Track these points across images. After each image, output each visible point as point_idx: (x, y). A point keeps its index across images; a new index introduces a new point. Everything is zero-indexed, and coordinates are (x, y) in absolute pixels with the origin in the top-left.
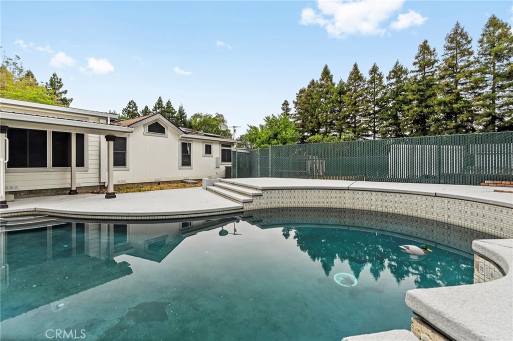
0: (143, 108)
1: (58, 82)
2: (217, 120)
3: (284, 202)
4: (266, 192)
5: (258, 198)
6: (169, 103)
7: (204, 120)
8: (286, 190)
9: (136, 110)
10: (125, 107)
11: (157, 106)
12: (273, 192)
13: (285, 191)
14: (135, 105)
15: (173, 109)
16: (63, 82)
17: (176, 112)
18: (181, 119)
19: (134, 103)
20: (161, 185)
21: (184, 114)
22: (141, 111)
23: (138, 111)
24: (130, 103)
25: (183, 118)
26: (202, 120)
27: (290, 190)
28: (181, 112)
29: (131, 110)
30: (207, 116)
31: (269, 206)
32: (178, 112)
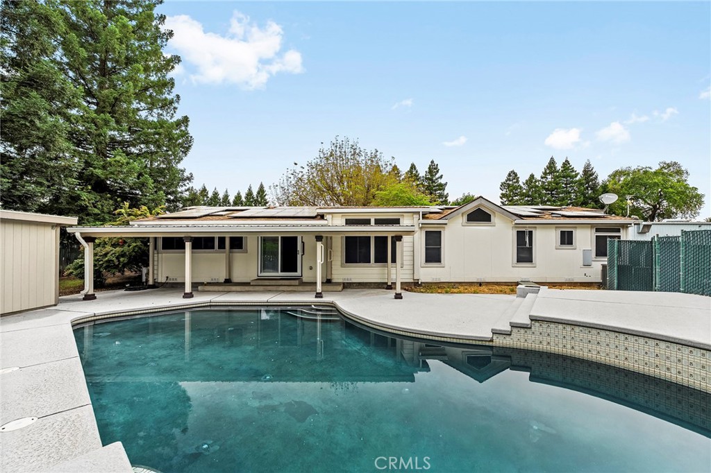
0: (527, 178)
1: (435, 169)
2: (663, 174)
3: (576, 348)
4: (537, 324)
5: (522, 331)
6: (566, 164)
7: (633, 179)
8: (581, 328)
9: (518, 182)
10: (504, 180)
11: (548, 171)
12: (552, 325)
13: (577, 329)
14: (516, 175)
15: (573, 171)
16: (439, 167)
17: (576, 175)
18: (588, 183)
19: (514, 173)
20: (482, 288)
21: (593, 174)
22: (525, 182)
23: (521, 183)
24: (509, 175)
25: (592, 180)
26: (629, 178)
27: (590, 329)
28: (588, 173)
29: (511, 183)
30: (639, 171)
31: (544, 347)
32: (581, 173)
